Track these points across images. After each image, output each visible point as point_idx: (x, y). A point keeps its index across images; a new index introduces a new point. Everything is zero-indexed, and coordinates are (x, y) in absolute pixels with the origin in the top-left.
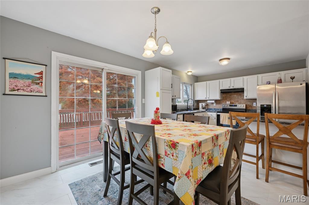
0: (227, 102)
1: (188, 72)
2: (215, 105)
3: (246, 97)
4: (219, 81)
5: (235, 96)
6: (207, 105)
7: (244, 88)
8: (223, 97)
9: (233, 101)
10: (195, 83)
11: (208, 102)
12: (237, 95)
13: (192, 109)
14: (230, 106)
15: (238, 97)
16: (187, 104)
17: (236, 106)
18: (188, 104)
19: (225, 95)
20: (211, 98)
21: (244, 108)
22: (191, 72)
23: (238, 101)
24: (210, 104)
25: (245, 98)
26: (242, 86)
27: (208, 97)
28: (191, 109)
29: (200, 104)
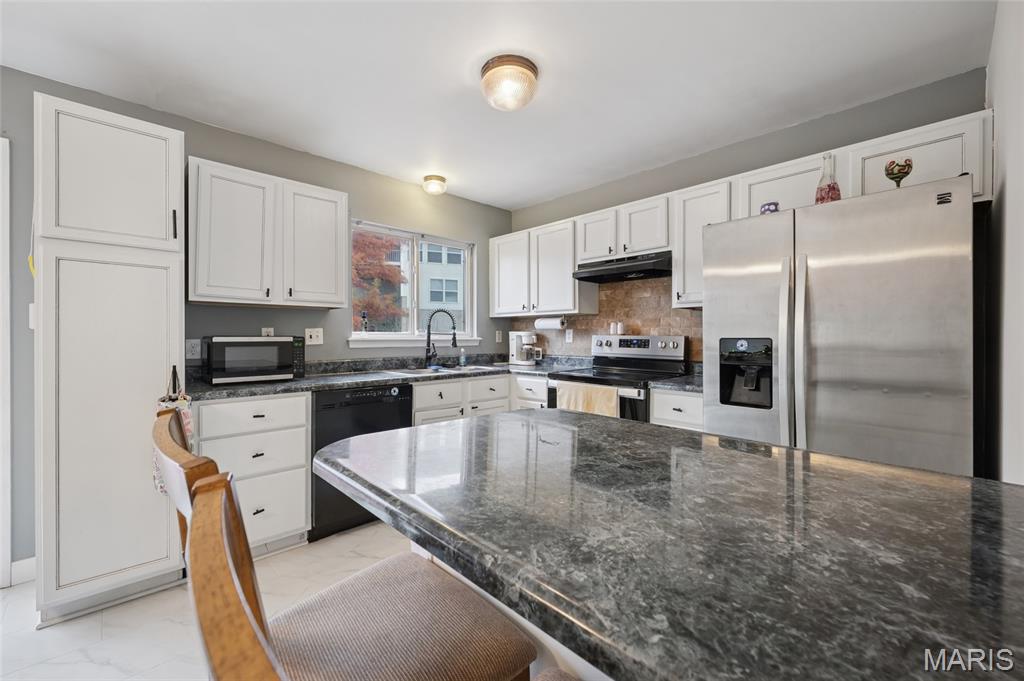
0: (612, 325)
1: (427, 178)
2: (571, 341)
3: (679, 297)
4: (575, 223)
5: (644, 294)
6: (541, 339)
7: (670, 252)
8: (600, 303)
9: (639, 323)
10: (491, 240)
11: (539, 324)
12: (652, 289)
13: (463, 360)
14: (624, 343)
15: (659, 303)
16: (426, 338)
17: (644, 344)
18: (429, 334)
19: (609, 292)
20: (545, 308)
21: (680, 354)
22: (443, 179)
23: (657, 322)
24: (551, 336)
25: (675, 304)
26: (664, 243)
27: (534, 301)
28: (458, 358)
29: (513, 335)
